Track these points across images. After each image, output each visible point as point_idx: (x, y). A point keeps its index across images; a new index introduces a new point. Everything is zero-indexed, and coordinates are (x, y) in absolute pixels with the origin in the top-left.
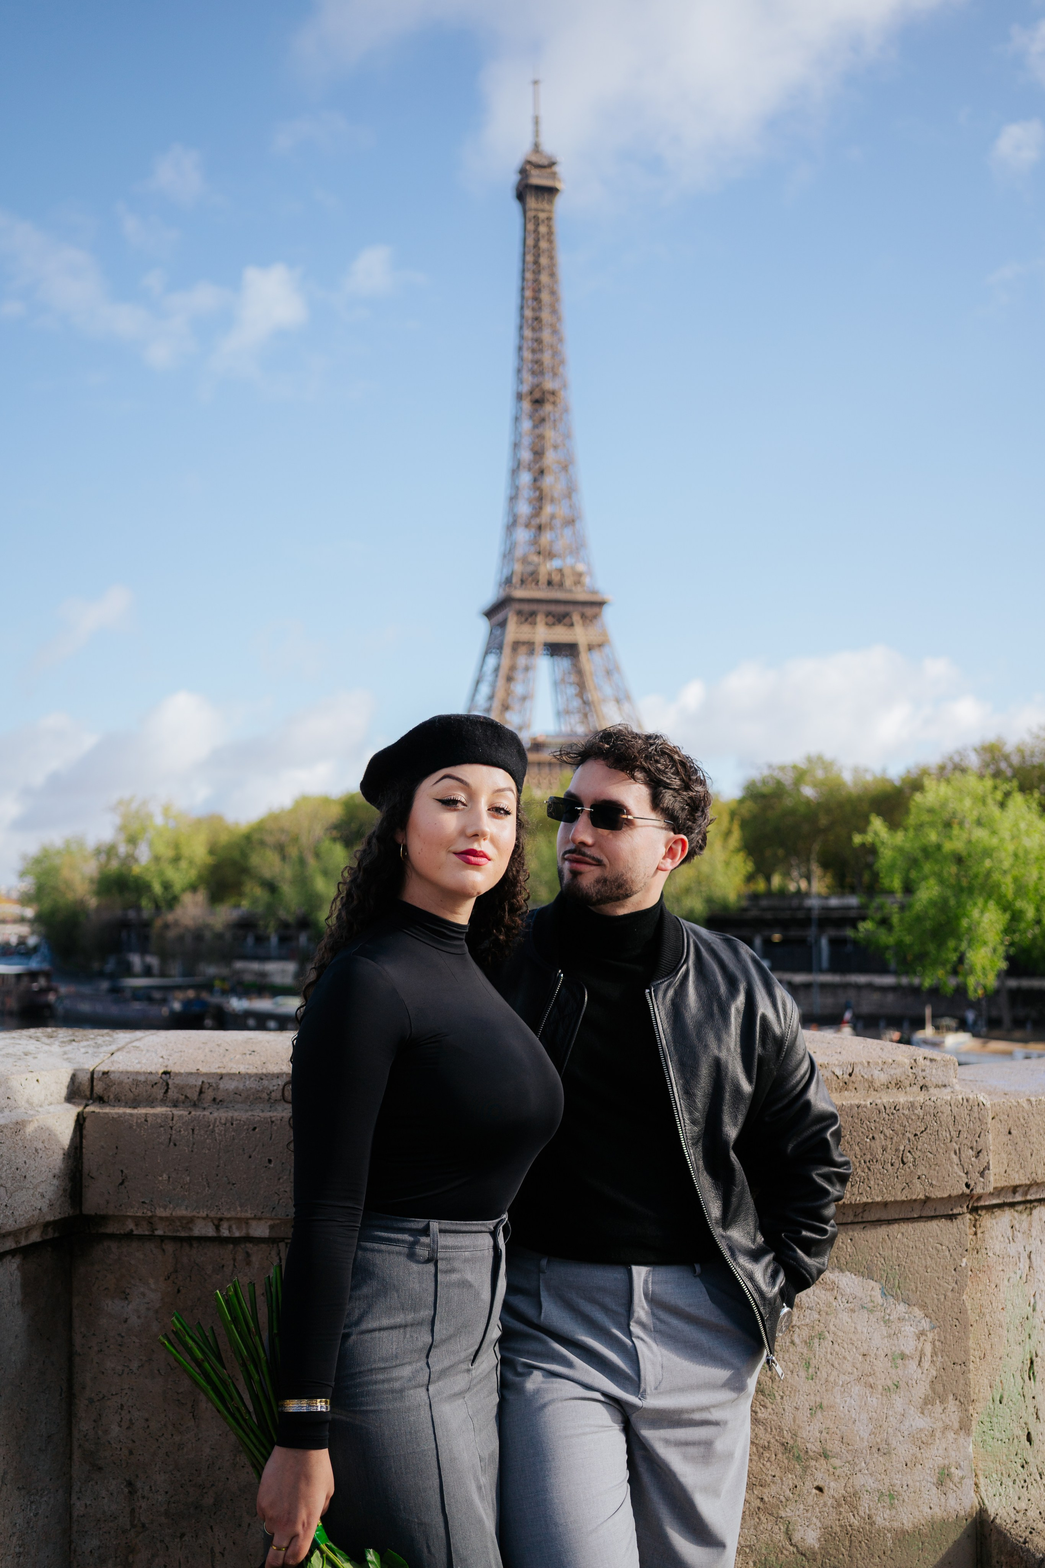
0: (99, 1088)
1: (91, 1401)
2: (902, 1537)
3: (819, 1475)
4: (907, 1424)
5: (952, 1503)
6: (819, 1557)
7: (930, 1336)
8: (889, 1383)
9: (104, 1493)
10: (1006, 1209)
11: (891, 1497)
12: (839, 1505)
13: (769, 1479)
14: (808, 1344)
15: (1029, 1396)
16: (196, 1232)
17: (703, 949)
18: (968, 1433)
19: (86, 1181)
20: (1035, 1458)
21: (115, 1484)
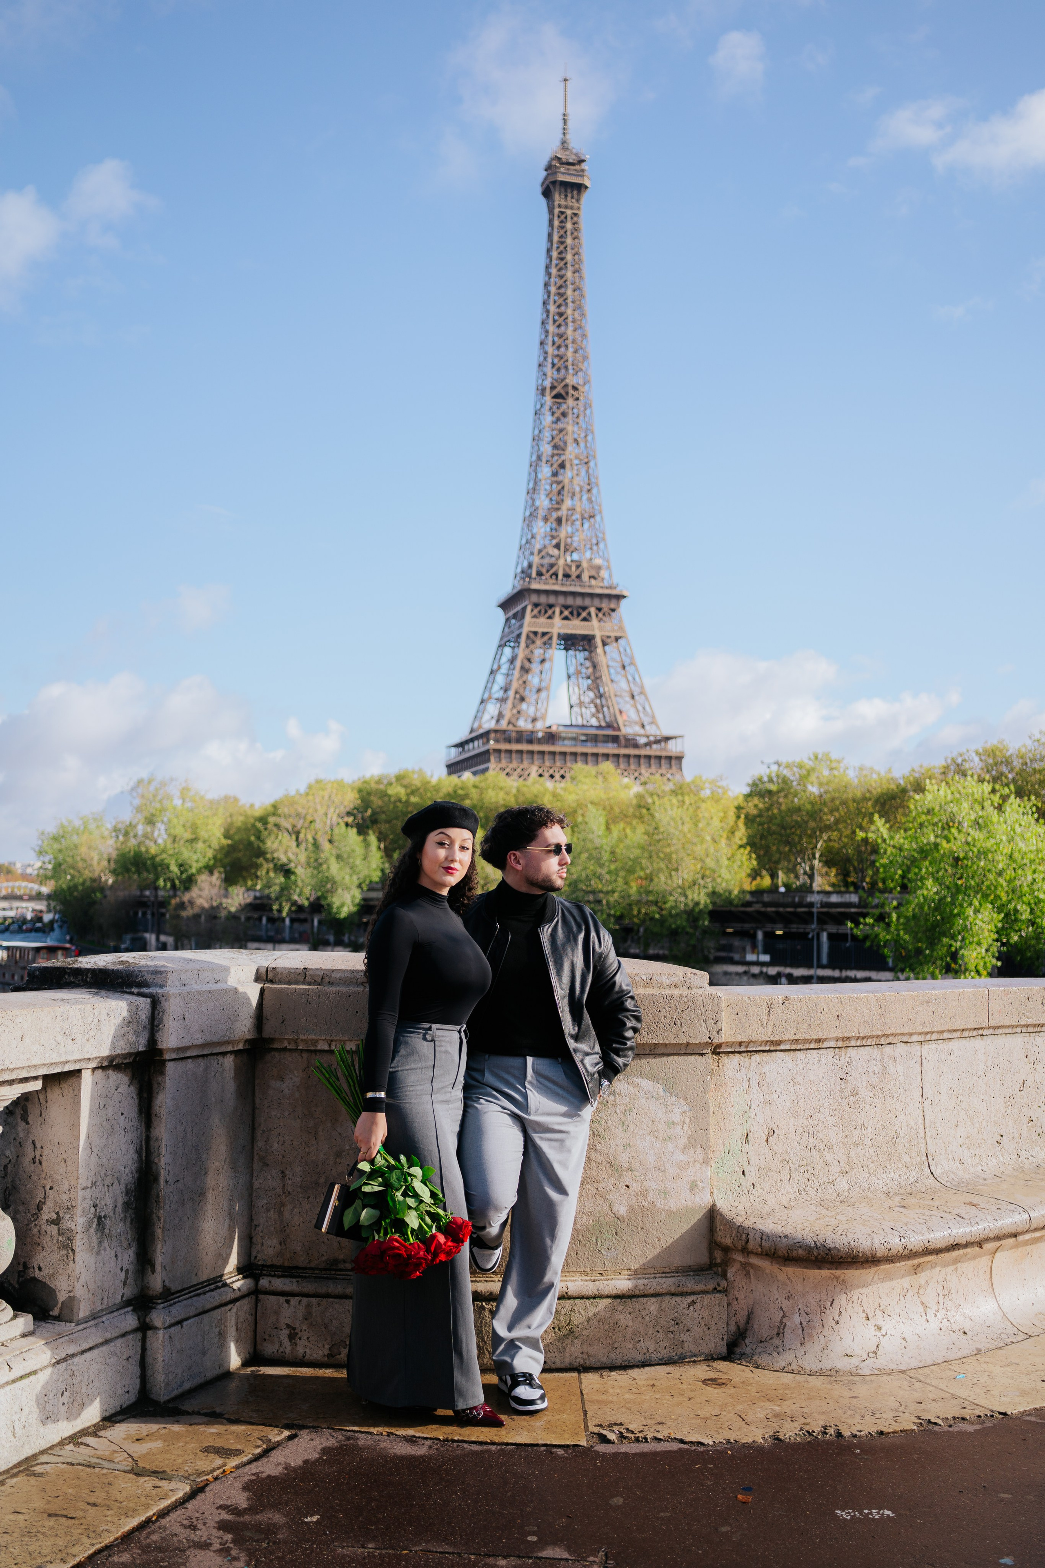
0: (270, 976)
1: (264, 1131)
2: (670, 1213)
3: (627, 1179)
4: (675, 1157)
5: (697, 1199)
6: (626, 1220)
7: (689, 1114)
8: (666, 1136)
9: (269, 1177)
10: (737, 1056)
11: (665, 1193)
12: (638, 1195)
13: (601, 1179)
14: (624, 1113)
15: (744, 1152)
16: (319, 1048)
17: (566, 913)
18: (708, 1165)
19: (264, 1021)
20: (746, 1183)
21: (275, 1172)
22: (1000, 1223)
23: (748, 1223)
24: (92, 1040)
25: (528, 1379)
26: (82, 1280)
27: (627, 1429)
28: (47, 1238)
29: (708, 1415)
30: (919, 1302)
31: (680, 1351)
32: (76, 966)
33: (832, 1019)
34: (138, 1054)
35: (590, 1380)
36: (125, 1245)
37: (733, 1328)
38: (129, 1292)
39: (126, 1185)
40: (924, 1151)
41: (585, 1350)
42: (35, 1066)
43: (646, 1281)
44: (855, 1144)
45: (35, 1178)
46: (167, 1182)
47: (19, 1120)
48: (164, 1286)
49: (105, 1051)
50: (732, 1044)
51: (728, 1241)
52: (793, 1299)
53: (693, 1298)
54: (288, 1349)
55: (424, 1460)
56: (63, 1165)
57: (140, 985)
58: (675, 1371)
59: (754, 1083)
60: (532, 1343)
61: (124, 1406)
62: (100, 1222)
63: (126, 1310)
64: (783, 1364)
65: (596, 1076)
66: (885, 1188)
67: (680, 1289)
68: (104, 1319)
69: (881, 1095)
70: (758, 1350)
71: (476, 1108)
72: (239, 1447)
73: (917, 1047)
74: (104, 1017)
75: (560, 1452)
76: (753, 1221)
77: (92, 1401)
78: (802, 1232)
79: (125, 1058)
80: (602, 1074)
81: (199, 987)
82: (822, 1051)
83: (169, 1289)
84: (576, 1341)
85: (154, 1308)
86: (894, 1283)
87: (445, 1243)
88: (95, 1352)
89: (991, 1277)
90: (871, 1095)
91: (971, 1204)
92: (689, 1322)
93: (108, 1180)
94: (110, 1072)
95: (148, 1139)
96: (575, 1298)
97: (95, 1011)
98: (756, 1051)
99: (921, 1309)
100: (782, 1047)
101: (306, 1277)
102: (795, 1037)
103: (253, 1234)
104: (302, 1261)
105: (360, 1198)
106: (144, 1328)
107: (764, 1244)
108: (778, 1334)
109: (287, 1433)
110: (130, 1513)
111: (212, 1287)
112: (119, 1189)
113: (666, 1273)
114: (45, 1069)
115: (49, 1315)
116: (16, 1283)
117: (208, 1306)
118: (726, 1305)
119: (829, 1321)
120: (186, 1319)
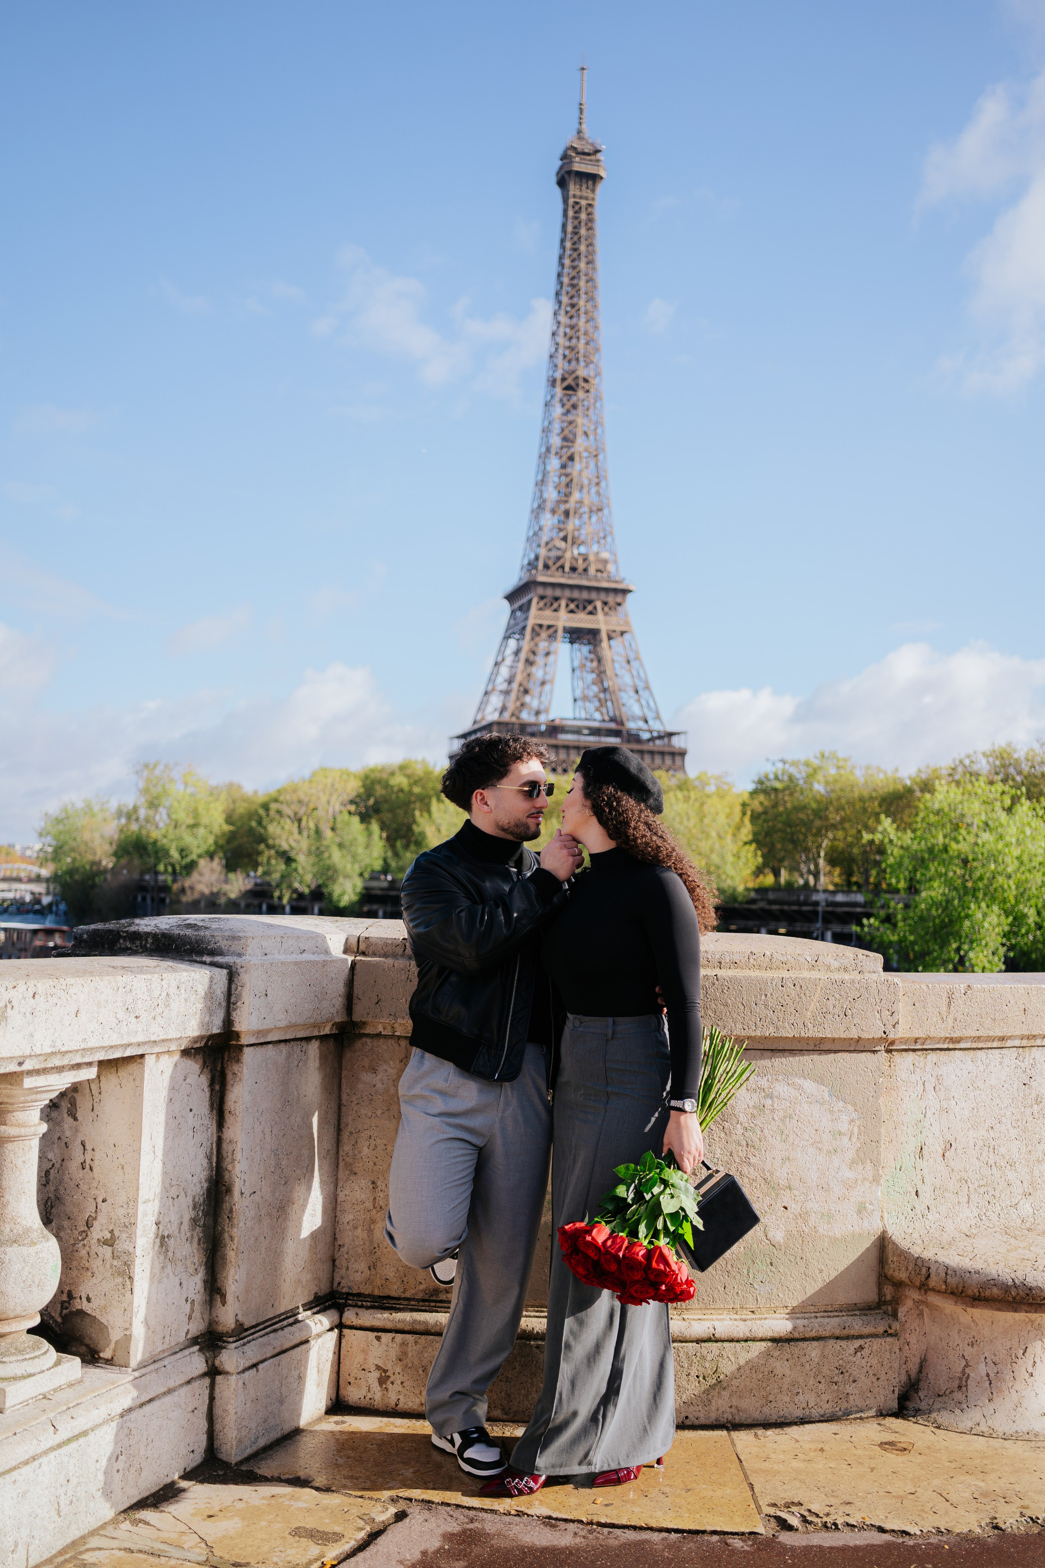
0: (362, 947)
1: (351, 1133)
2: (834, 1241)
3: (785, 1199)
4: (841, 1174)
5: (866, 1224)
6: (783, 1248)
8: (831, 1149)
9: (357, 1188)
10: (911, 1053)
11: (829, 1217)
12: (797, 1218)
13: (755, 1199)
14: (783, 1120)
15: (918, 1169)
18: (878, 1184)
19: (355, 1001)
21: (365, 1183)
23: (927, 1255)
24: (159, 1018)
26: (141, 1315)
27: (809, 1511)
28: (99, 1262)
29: (902, 1493)
31: (844, 1405)
32: (133, 929)
33: (1018, 1013)
34: (212, 1037)
35: (742, 1440)
36: (191, 1270)
37: (904, 1378)
38: (196, 1327)
39: (194, 1197)
41: (735, 1404)
42: (92, 1050)
43: (806, 1322)
44: (1038, 1161)
45: (83, 1187)
46: (242, 1194)
47: (66, 1115)
48: (237, 1321)
50: (906, 1041)
51: (903, 1276)
52: (979, 1346)
53: (860, 1342)
54: (378, 1396)
55: (571, 1553)
56: (120, 1172)
57: (212, 953)
58: (842, 1428)
59: (929, 1087)
61: (188, 1469)
62: (163, 1244)
63: (192, 1349)
64: (970, 1424)
67: (846, 1332)
68: (166, 1362)
70: (937, 1406)
72: (337, 1529)
74: (173, 990)
75: (737, 1543)
76: (933, 1252)
78: (996, 1267)
79: (196, 1042)
81: (282, 957)
82: (1004, 1051)
83: (242, 1325)
84: (723, 1393)
85: (225, 1348)
88: (157, 1404)
92: (855, 1372)
93: (174, 1192)
95: (220, 1141)
96: (723, 1341)
97: (164, 983)
98: (932, 1050)
100: (962, 1045)
101: (400, 1309)
102: (977, 1034)
103: (337, 1256)
104: (395, 1289)
106: (213, 1372)
107: (949, 1279)
108: (960, 1387)
111: (291, 1320)
112: (186, 1203)
113: (829, 1312)
114: (103, 1053)
115: (100, 1358)
116: (61, 1314)
117: (288, 1345)
118: (898, 1351)
119: (1022, 1374)
120: (262, 1361)
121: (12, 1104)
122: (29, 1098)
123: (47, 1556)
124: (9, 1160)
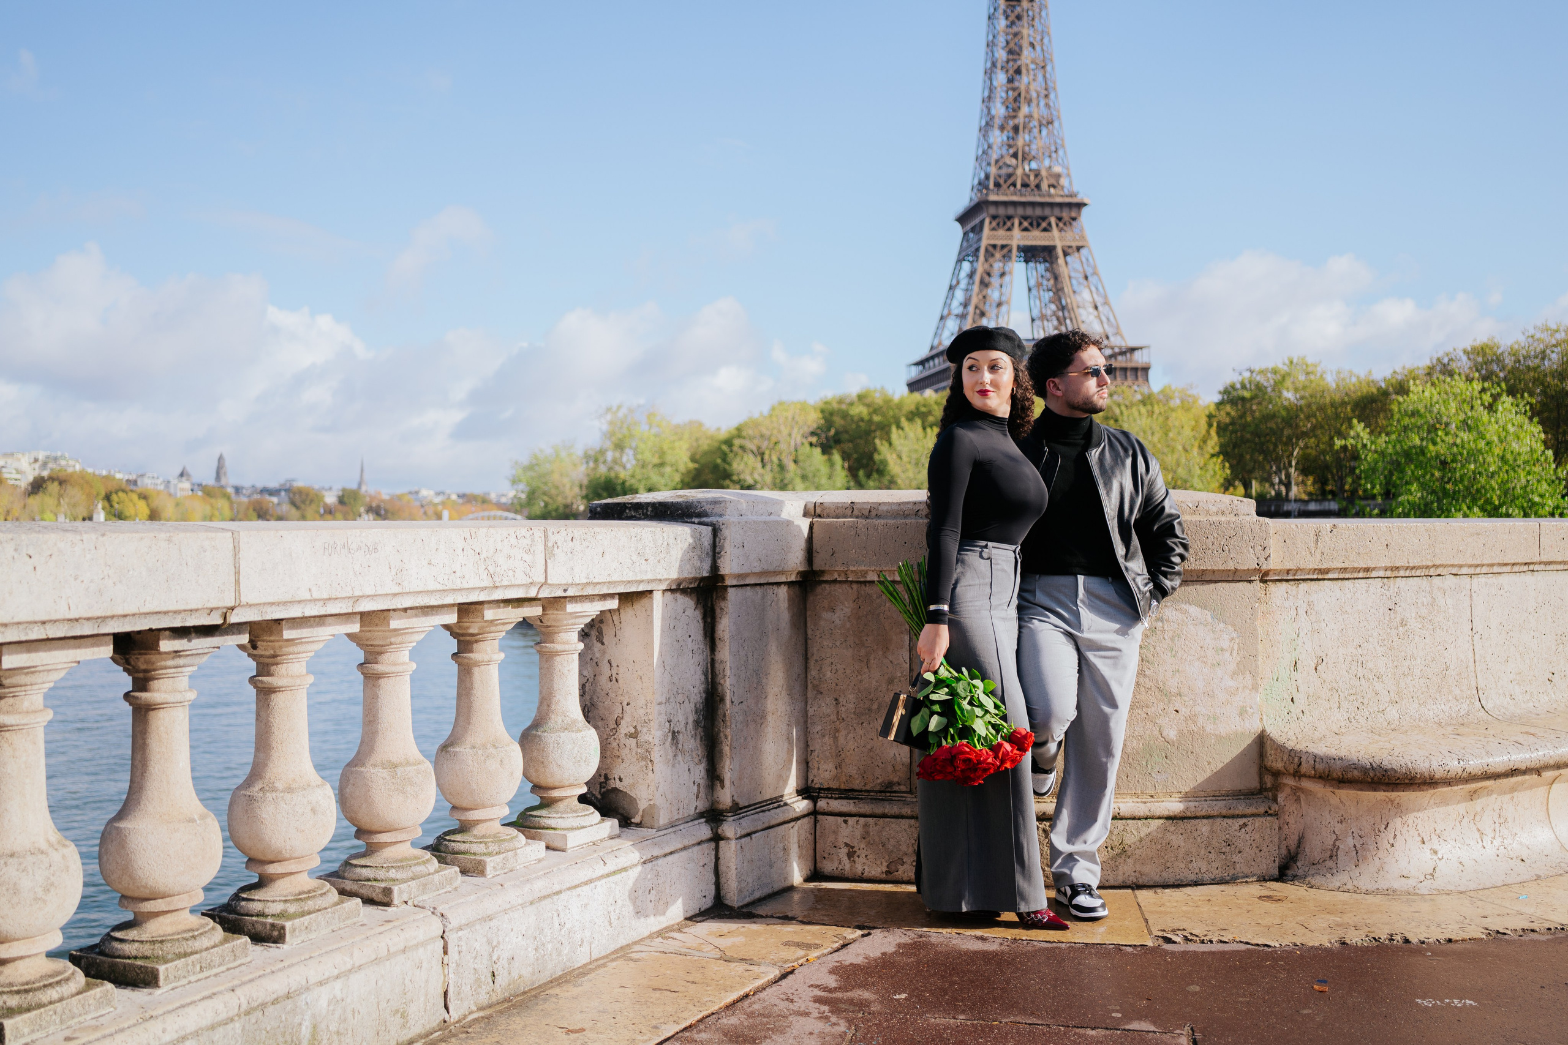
0: (818, 511)
1: (816, 661)
2: (1219, 738)
3: (1176, 704)
4: (1223, 683)
5: (1247, 725)
6: (1176, 744)
7: (1237, 640)
8: (1214, 662)
9: (823, 704)
10: (1285, 584)
11: (1214, 719)
12: (1187, 720)
13: (1151, 704)
14: (1172, 639)
15: (1293, 679)
16: (868, 579)
18: (1257, 691)
19: (815, 554)
20: (1296, 710)
21: (829, 700)
22: (1560, 751)
23: (1298, 748)
24: (662, 562)
25: (1087, 889)
26: (661, 790)
27: (1191, 934)
28: (627, 751)
29: (1269, 924)
30: (1475, 829)
31: (1232, 872)
32: (636, 501)
33: (1380, 548)
34: (703, 579)
35: (1144, 895)
36: (696, 760)
37: (1284, 852)
38: (702, 805)
39: (696, 704)
40: (1474, 685)
41: (1138, 869)
42: (614, 583)
43: (1196, 804)
44: (1404, 675)
45: (612, 695)
46: (732, 703)
47: (595, 641)
48: (733, 801)
49: (674, 575)
50: (1280, 572)
51: (1279, 765)
52: (1347, 822)
53: (1244, 820)
54: (847, 867)
55: (997, 954)
56: (639, 681)
57: (699, 515)
58: (1229, 889)
59: (1302, 612)
60: (1090, 857)
61: (702, 910)
62: (674, 737)
63: (700, 821)
64: (1338, 884)
65: (1148, 594)
66: (1436, 719)
67: (1231, 812)
68: (681, 827)
69: (1431, 627)
70: (1312, 872)
71: (1030, 628)
72: (817, 942)
73: (1467, 579)
74: (671, 541)
75: (1129, 949)
76: (1304, 745)
77: (675, 901)
78: (1357, 754)
79: (691, 583)
80: (1153, 595)
81: (754, 518)
82: (1370, 581)
83: (737, 804)
84: (1128, 860)
85: (725, 821)
86: (1450, 808)
87: (1012, 751)
88: (676, 856)
89: (1547, 809)
90: (1420, 626)
91: (1527, 733)
92: (1241, 845)
93: (680, 698)
94: (678, 595)
95: (713, 661)
96: (1127, 819)
97: (664, 535)
98: (1304, 580)
99: (1477, 835)
100: (1330, 576)
101: (862, 799)
102: (1343, 566)
103: (809, 759)
104: (857, 784)
105: (927, 706)
107: (1317, 766)
108: (1331, 857)
109: (860, 932)
110: (729, 989)
111: (776, 805)
112: (689, 707)
113: (1216, 797)
114: (623, 587)
115: (632, 823)
116: (600, 792)
117: (773, 822)
118: (1277, 828)
119: (1384, 844)
120: (755, 832)
121: (558, 627)
122: (571, 622)
123: (603, 954)
124: (557, 669)
